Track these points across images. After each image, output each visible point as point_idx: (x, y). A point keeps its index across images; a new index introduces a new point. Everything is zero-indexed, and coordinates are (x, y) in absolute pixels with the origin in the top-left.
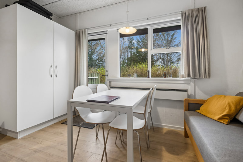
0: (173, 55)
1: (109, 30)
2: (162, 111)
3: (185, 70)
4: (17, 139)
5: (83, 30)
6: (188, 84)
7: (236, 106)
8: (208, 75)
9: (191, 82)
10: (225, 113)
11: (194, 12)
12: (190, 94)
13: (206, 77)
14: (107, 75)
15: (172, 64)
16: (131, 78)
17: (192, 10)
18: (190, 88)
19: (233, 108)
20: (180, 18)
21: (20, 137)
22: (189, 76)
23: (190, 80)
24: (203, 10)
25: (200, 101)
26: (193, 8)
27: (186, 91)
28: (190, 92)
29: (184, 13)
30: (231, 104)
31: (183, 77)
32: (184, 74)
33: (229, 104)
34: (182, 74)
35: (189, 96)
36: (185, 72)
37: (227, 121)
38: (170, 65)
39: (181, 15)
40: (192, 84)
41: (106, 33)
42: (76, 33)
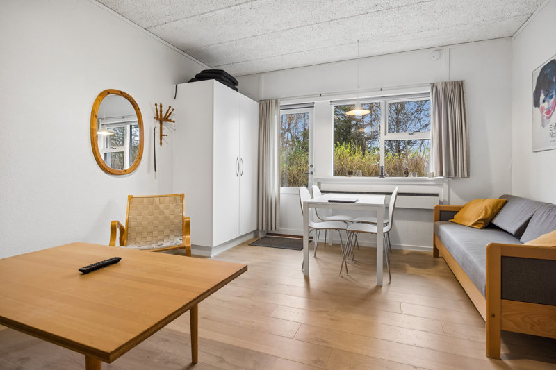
0: (412, 126)
1: (318, 102)
2: (402, 225)
3: (436, 167)
4: (210, 257)
5: (274, 101)
6: (441, 185)
7: (493, 210)
8: (467, 174)
9: (444, 184)
10: (481, 217)
11: (448, 86)
12: (442, 200)
13: (463, 176)
14: (312, 173)
15: (408, 147)
16: (353, 177)
17: (446, 83)
18: (443, 191)
19: (489, 211)
20: (430, 91)
21: (214, 254)
22: (441, 174)
23: (443, 180)
24: (460, 85)
25: (455, 207)
26: (447, 80)
27: (436, 195)
28: (443, 197)
29: (434, 86)
30: (488, 208)
31: (433, 176)
32: (434, 171)
33: (486, 207)
34: (431, 172)
35: (440, 202)
36: (436, 169)
37: (482, 225)
38: (404, 147)
39: (430, 88)
40: (445, 185)
41: (311, 105)
42: (260, 105)
